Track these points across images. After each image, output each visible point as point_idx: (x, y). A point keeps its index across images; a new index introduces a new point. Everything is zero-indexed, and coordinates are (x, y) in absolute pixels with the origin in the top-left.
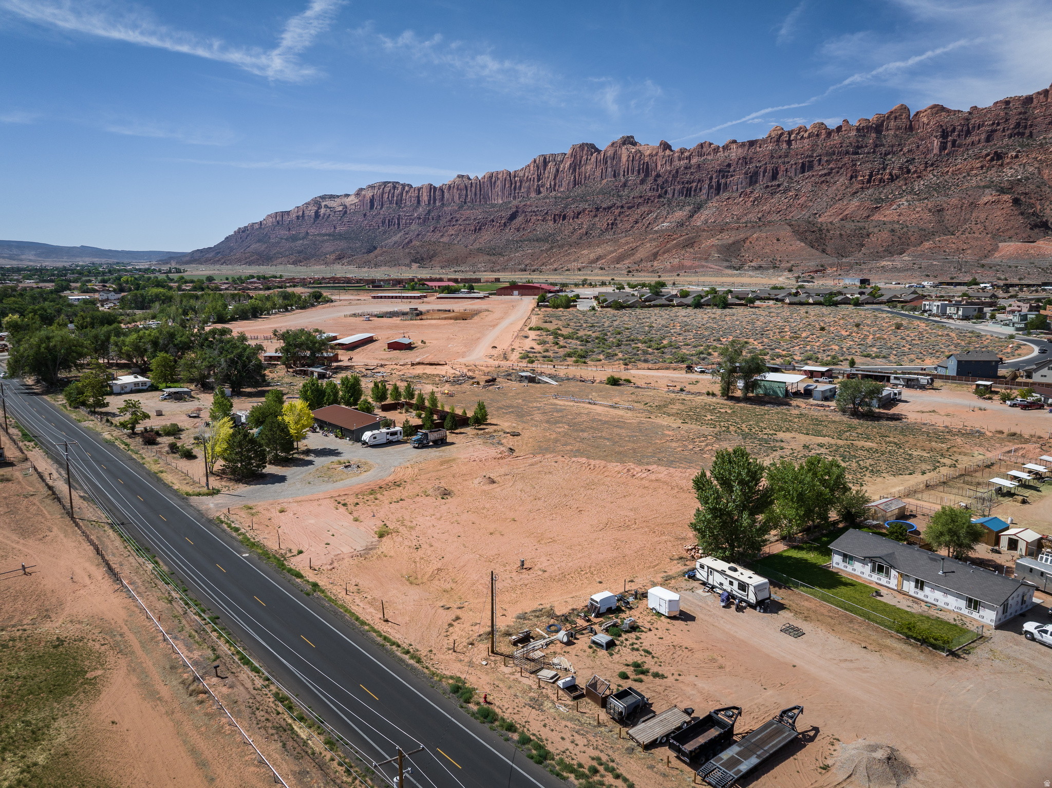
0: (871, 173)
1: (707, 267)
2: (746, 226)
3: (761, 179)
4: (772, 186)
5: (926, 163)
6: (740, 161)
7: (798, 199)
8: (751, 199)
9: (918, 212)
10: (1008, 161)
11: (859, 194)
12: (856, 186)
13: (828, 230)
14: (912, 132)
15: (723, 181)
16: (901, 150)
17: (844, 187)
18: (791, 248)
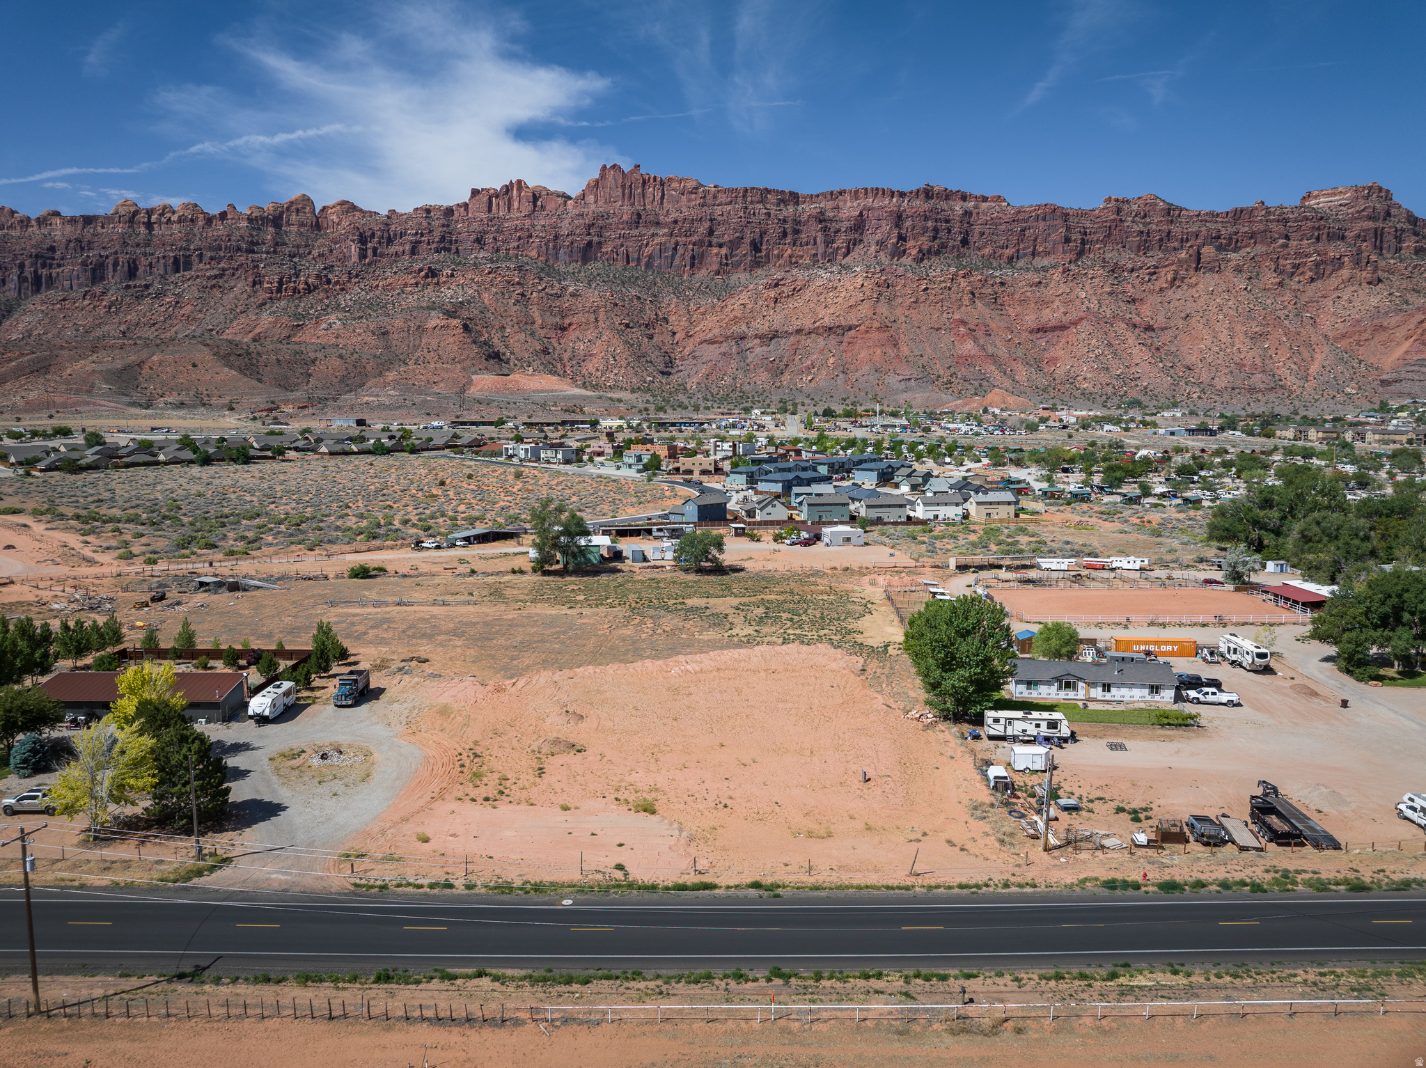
0: (281, 279)
1: (94, 404)
2: (135, 344)
3: (110, 274)
4: (135, 287)
5: (350, 273)
6: (72, 245)
7: (181, 308)
8: (104, 303)
9: (359, 335)
10: (444, 279)
11: (268, 306)
12: (262, 296)
13: (258, 353)
14: (320, 231)
15: (44, 272)
16: (310, 253)
17: (245, 296)
18: (218, 378)
